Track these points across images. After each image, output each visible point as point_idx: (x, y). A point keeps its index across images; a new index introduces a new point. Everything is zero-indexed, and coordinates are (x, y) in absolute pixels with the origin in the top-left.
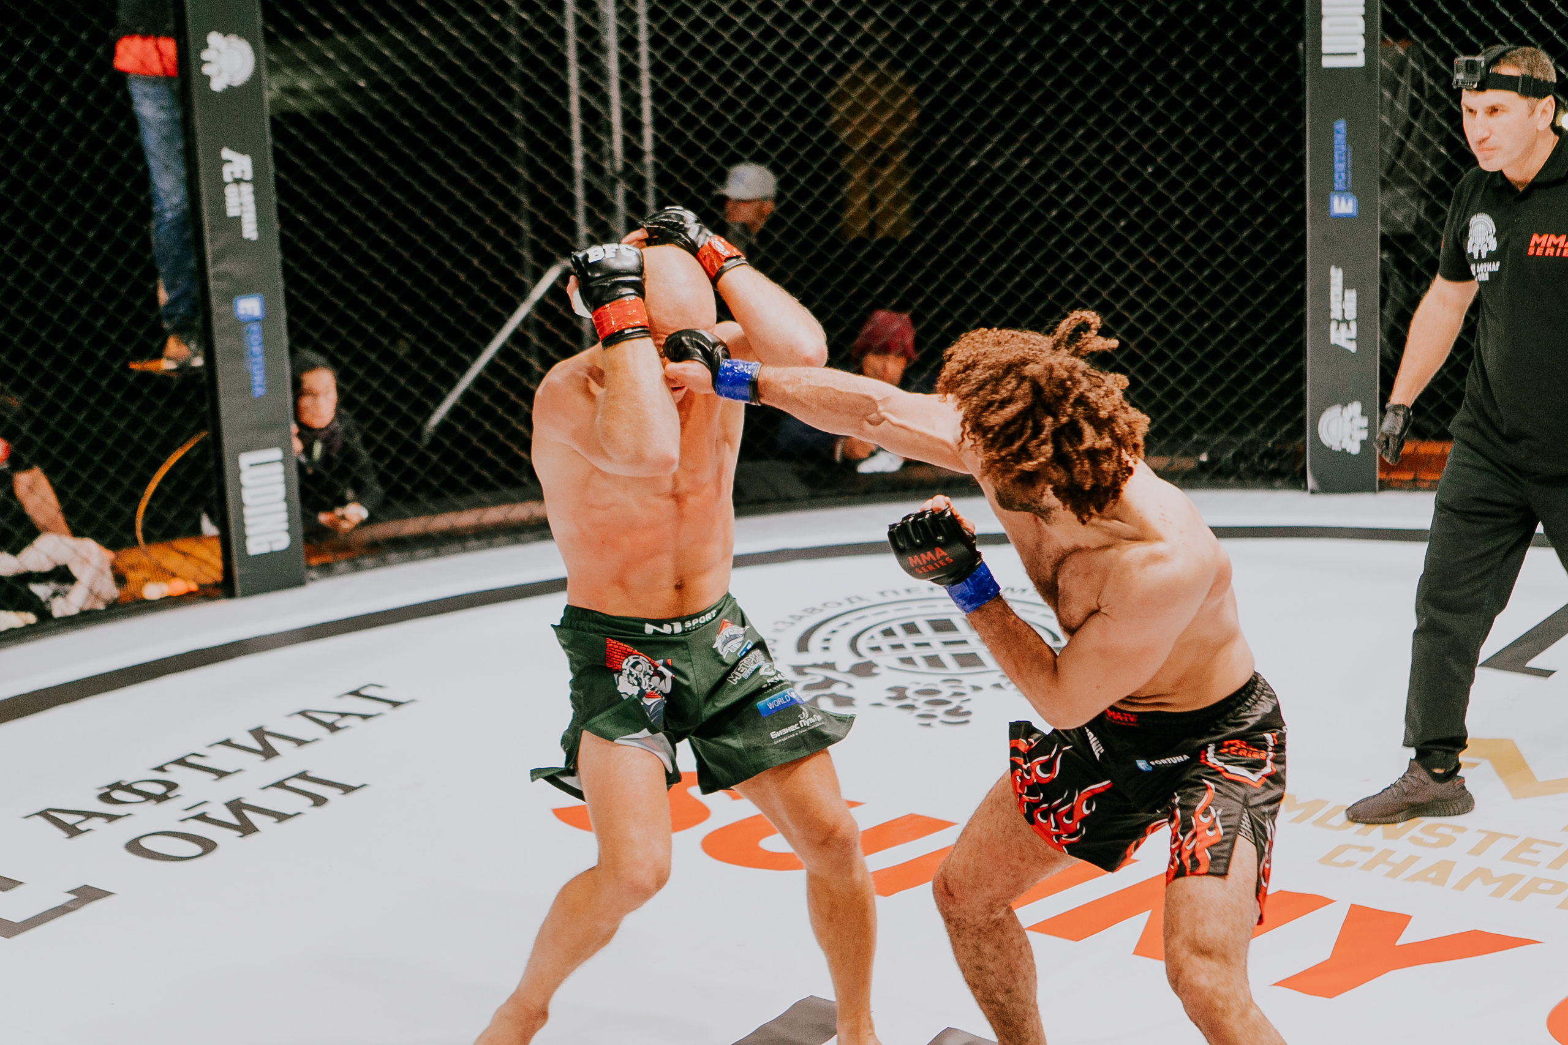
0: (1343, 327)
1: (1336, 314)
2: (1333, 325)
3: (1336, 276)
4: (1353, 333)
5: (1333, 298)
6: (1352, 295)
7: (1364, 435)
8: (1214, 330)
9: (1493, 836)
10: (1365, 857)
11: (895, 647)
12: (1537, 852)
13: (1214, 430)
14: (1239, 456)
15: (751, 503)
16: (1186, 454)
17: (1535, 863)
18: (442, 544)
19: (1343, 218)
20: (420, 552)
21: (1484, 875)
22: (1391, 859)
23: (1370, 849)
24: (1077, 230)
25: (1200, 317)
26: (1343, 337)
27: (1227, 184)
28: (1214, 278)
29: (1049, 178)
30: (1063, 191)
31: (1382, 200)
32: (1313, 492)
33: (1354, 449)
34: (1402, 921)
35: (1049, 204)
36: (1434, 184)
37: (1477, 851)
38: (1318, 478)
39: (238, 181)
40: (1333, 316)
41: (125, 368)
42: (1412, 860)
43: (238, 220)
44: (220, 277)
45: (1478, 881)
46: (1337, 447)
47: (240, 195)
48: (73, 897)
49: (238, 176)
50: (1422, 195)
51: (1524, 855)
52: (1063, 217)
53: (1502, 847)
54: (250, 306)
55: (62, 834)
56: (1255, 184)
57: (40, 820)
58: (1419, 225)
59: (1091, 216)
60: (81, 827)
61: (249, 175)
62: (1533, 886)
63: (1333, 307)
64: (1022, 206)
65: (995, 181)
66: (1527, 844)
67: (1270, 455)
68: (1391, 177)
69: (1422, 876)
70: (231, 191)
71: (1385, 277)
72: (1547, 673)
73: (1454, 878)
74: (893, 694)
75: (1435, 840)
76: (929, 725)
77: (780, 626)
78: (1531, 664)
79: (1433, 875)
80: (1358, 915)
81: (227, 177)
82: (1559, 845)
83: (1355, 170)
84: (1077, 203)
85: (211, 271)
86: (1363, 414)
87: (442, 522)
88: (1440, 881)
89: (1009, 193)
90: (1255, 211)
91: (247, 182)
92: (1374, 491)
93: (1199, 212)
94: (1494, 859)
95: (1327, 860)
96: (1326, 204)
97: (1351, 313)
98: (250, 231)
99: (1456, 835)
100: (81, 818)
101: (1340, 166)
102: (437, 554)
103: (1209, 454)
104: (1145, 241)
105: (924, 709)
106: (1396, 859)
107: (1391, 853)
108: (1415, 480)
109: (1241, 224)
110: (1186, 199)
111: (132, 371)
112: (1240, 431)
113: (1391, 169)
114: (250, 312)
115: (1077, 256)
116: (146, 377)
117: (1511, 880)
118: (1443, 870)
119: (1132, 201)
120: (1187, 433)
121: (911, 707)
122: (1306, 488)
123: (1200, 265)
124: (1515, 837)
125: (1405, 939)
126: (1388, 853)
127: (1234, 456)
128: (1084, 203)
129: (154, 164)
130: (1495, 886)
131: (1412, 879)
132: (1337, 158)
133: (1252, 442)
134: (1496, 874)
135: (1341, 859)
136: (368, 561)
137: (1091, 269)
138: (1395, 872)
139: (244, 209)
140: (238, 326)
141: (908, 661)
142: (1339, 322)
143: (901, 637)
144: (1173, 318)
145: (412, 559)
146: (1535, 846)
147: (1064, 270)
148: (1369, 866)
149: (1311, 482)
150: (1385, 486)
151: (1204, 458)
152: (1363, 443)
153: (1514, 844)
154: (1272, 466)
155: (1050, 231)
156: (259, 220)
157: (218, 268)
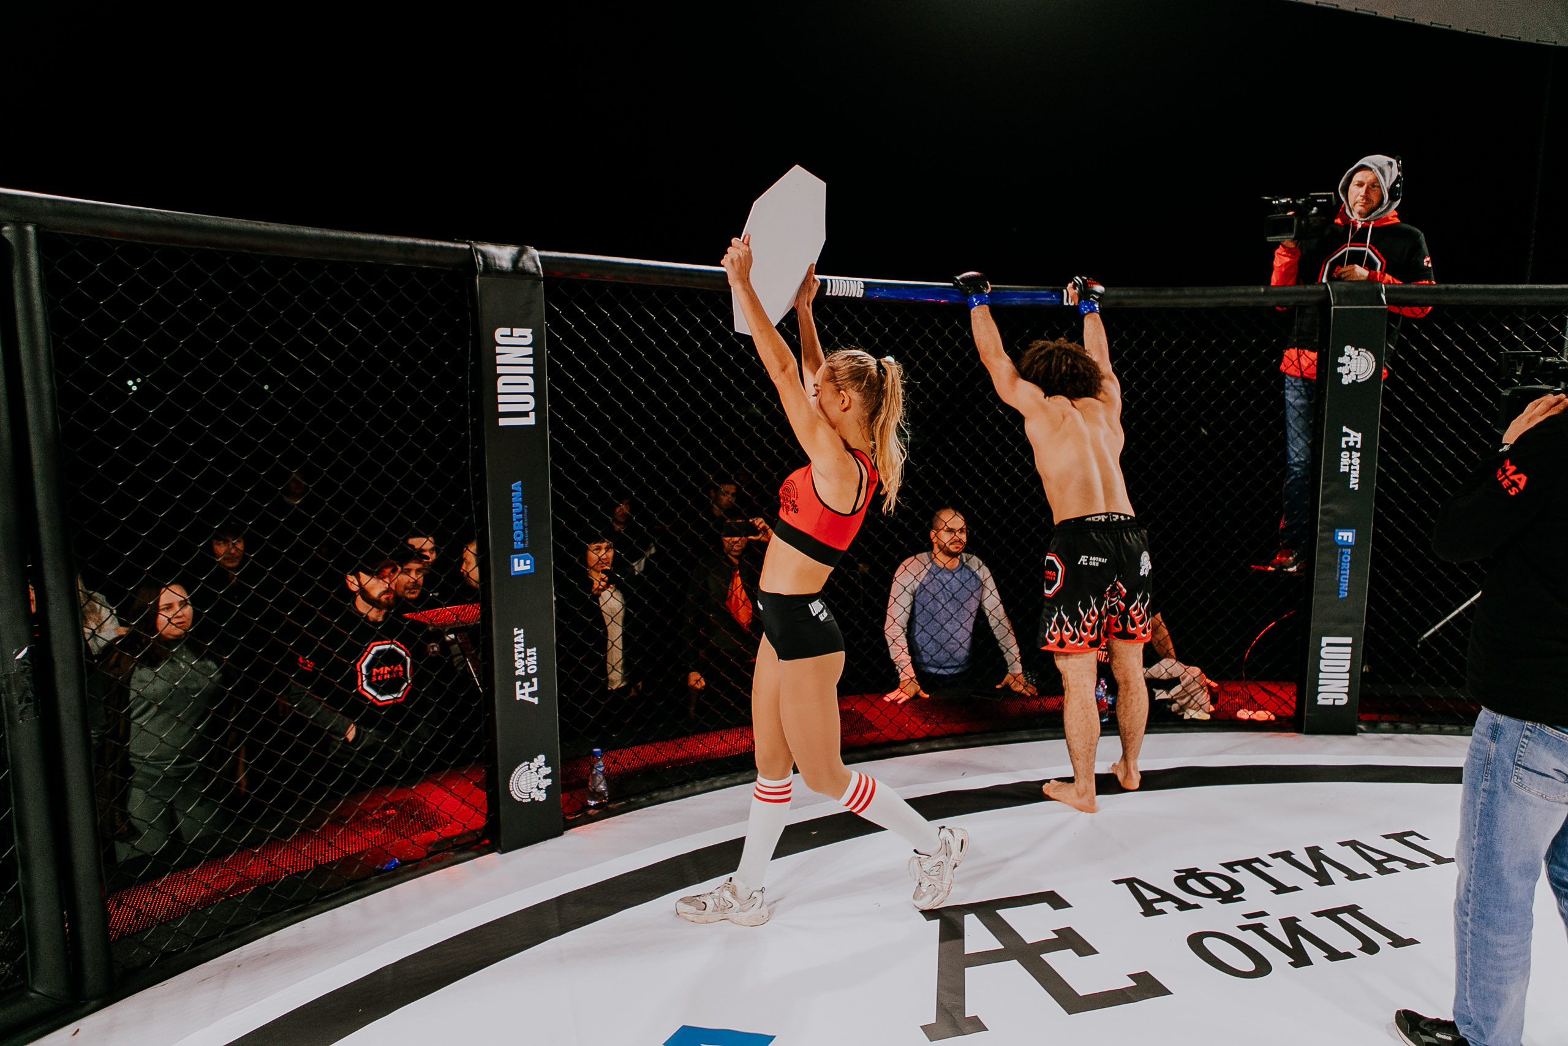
39: (1350, 449)
43: (1347, 475)
44: (1327, 512)
47: (1350, 458)
49: (1351, 444)
54: (1346, 536)
61: (1358, 446)
70: (1345, 455)
81: (1344, 446)
91: (1357, 450)
98: (1354, 483)
100: (1157, 896)
114: (1345, 540)
129: (1291, 433)
139: (1352, 467)
140: (1335, 548)
156: (1361, 477)
157: (1327, 506)
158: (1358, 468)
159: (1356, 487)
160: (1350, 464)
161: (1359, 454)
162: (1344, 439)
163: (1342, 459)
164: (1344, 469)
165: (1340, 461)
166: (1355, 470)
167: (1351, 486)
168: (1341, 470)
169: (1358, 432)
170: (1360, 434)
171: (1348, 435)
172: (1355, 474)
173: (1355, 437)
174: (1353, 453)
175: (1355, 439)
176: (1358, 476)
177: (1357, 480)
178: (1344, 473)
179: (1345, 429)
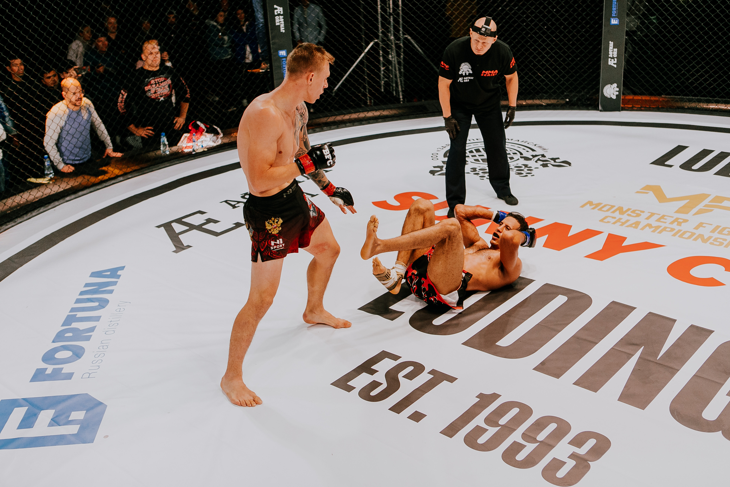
0: (613, 60)
1: (611, 56)
2: (610, 59)
3: (611, 44)
4: (616, 62)
5: (610, 50)
6: (616, 50)
7: (617, 93)
8: (573, 60)
9: (652, 214)
10: (614, 220)
11: (472, 156)
12: (666, 219)
13: (571, 92)
14: (579, 100)
15: (431, 113)
16: (562, 99)
17: (665, 223)
18: (339, 124)
19: (615, 25)
20: (333, 127)
21: (650, 226)
22: (621, 221)
23: (615, 218)
24: (531, 29)
25: (568, 56)
26: (612, 63)
27: (579, 15)
28: (573, 44)
29: (523, 13)
30: (528, 17)
31: (627, 20)
32: (601, 111)
33: (614, 97)
34: (624, 239)
35: (523, 21)
36: (644, 14)
37: (647, 218)
38: (602, 106)
39: (279, 15)
40: (610, 56)
41: (246, 71)
42: (628, 221)
44: (274, 44)
45: (648, 227)
46: (609, 97)
47: (279, 19)
48: (235, 225)
49: (279, 13)
50: (639, 18)
51: (662, 220)
52: (527, 25)
53: (656, 217)
54: (283, 53)
55: (232, 207)
56: (587, 15)
57: (224, 203)
58: (638, 28)
59: (536, 25)
60: (236, 205)
61: (282, 13)
62: (665, 229)
63: (610, 53)
64: (515, 22)
65: (507, 14)
66: (663, 217)
67: (588, 99)
68: (630, 12)
69: (630, 226)
70: (277, 17)
71: (626, 44)
72: (671, 166)
73: (640, 226)
74: (472, 170)
75: (635, 215)
76: (483, 179)
77: (439, 149)
78: (666, 163)
79: (634, 226)
80: (611, 237)
81: (276, 14)
82: (673, 217)
83: (619, 10)
84: (532, 21)
85: (271, 42)
86: (617, 87)
87: (339, 118)
88: (636, 227)
89: (511, 18)
90: (587, 23)
91: (282, 15)
92: (620, 111)
93: (570, 24)
94: (653, 221)
95: (602, 220)
96: (609, 21)
97: (615, 55)
98: (282, 30)
99: (642, 214)
100: (236, 203)
101: (614, 9)
102: (338, 128)
103: (569, 99)
104: (552, 33)
105: (481, 174)
106: (623, 221)
107: (621, 219)
108: (633, 107)
109: (583, 27)
110: (565, 20)
111: (249, 72)
112: (580, 92)
113: (630, 9)
114: (283, 54)
115: (531, 38)
116: (253, 73)
117: (658, 227)
118: (637, 224)
119: (549, 20)
120: (563, 93)
121: (478, 174)
122: (598, 110)
123: (569, 40)
124: (659, 215)
125: (624, 244)
126: (620, 219)
127: (577, 99)
128: (534, 21)
130: (653, 229)
131: (626, 226)
132: (613, 6)
133: (583, 95)
134: (653, 226)
135: (606, 220)
136: (317, 129)
137: (535, 41)
138: (623, 224)
139: (281, 23)
140: (280, 58)
141: (477, 160)
142: (611, 58)
143: (475, 153)
144: (560, 57)
145: (330, 129)
146: (665, 217)
147: (527, 42)
148: (614, 223)
149: (600, 108)
150: (623, 109)
151: (568, 100)
152: (617, 96)
153: (659, 216)
154: (589, 103)
155: (523, 29)
156: (285, 26)
157: (273, 41)
158: (283, 23)
159: (284, 31)
160: (280, 21)
161: (282, 17)
162: (276, 11)
163: (276, 20)
164: (277, 24)
165: (275, 21)
166: (282, 24)
167: (281, 31)
168: (277, 25)
169: (280, 7)
170: (281, 8)
171: (276, 9)
172: (282, 26)
173: (279, 10)
174: (280, 16)
175: (280, 10)
176: (284, 26)
177: (284, 28)
178: (278, 25)
179: (275, 6)
